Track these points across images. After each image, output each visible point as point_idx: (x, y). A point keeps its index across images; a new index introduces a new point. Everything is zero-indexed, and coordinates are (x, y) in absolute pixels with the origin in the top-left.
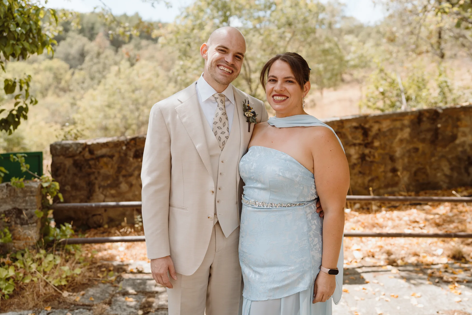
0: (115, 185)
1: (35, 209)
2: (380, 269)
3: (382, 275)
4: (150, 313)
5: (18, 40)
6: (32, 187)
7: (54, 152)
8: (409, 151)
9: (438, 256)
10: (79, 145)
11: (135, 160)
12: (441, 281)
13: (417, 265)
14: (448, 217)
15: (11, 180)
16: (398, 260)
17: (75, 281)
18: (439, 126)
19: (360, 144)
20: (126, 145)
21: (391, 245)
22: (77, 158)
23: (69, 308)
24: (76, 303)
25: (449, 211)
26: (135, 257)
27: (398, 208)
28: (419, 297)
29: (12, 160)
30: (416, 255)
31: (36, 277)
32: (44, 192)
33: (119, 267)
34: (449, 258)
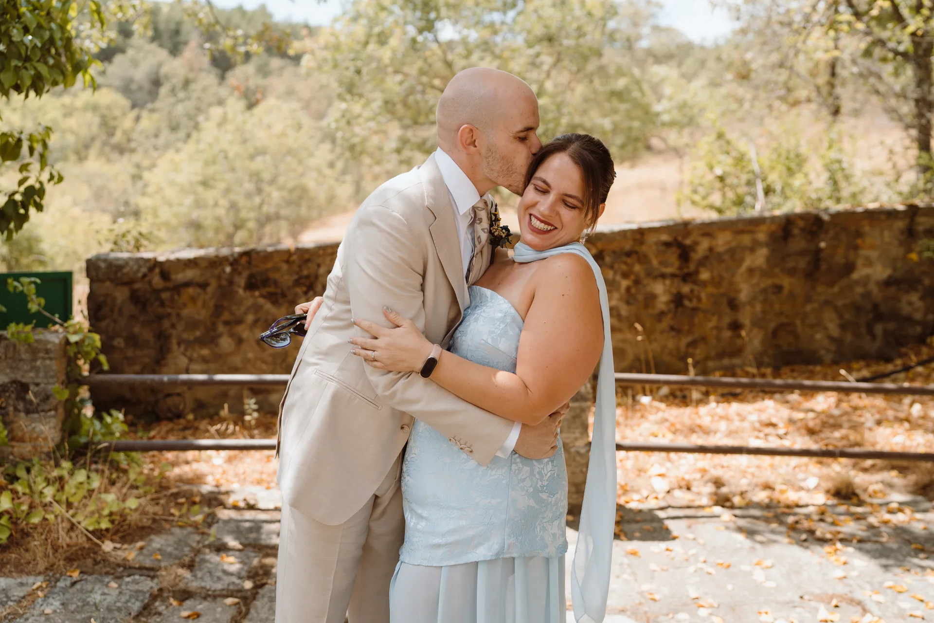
0: (210, 339)
1: (54, 384)
2: (700, 513)
3: (704, 523)
4: (267, 586)
5: (27, 59)
6: (49, 342)
7: (93, 273)
8: (764, 291)
9: (808, 490)
10: (141, 263)
11: (248, 293)
12: (810, 539)
13: (768, 507)
14: (831, 416)
15: (8, 327)
16: (734, 495)
17: (127, 522)
18: (823, 245)
19: (673, 276)
20: (231, 264)
21: (723, 467)
22: (137, 286)
23: (113, 574)
24: (127, 563)
25: (833, 405)
26: (242, 477)
27: (741, 397)
28: (768, 568)
29: (11, 289)
30: (768, 487)
31: (53, 512)
32: (71, 351)
33: (212, 496)
34: (829, 496)
